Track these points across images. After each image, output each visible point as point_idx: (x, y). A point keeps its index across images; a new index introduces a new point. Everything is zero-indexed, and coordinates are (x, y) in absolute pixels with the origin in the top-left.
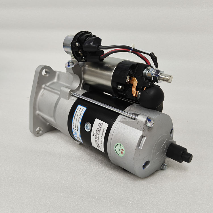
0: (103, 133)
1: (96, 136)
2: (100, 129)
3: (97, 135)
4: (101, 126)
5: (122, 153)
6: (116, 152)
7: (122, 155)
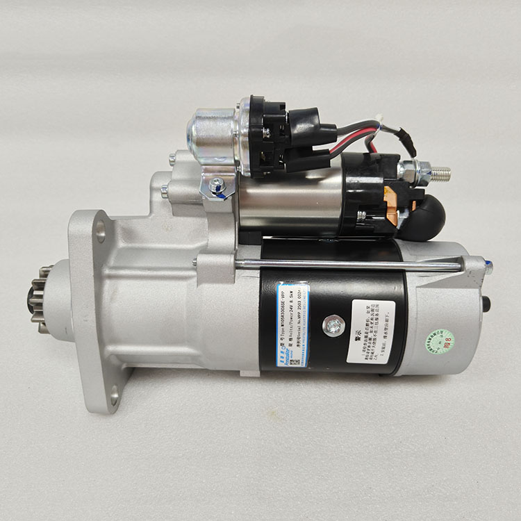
0: (386, 325)
1: (366, 337)
2: (377, 319)
4: (376, 313)
7: (445, 350)
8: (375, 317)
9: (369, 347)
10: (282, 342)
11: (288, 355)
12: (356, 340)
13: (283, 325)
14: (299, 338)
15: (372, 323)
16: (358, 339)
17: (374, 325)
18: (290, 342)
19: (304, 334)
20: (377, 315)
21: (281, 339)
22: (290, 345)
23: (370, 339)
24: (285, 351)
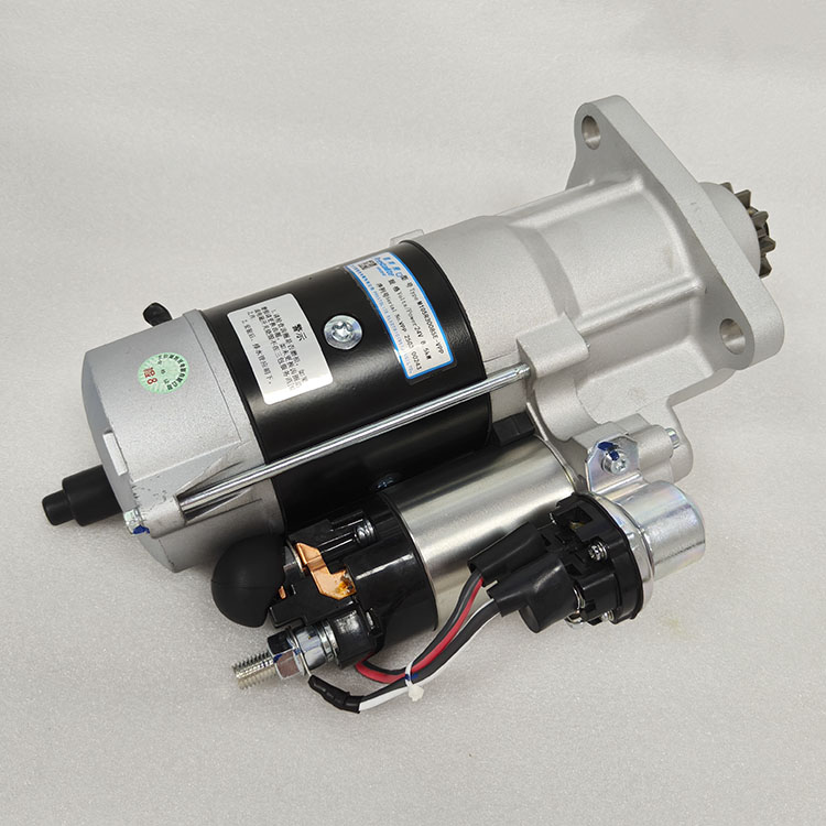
0: (264, 364)
1: (287, 335)
2: (284, 367)
3: (282, 340)
4: (290, 376)
5: (150, 372)
6: (171, 357)
7: (148, 365)
8: (288, 369)
9: (274, 324)
10: (407, 281)
11: (386, 269)
12: (299, 325)
13: (420, 303)
14: (386, 295)
15: (289, 358)
16: (298, 328)
17: (283, 356)
18: (394, 285)
19: (381, 304)
20: (287, 373)
21: (410, 285)
22: (392, 282)
23: (278, 334)
24: (394, 272)
